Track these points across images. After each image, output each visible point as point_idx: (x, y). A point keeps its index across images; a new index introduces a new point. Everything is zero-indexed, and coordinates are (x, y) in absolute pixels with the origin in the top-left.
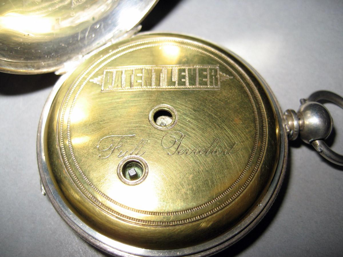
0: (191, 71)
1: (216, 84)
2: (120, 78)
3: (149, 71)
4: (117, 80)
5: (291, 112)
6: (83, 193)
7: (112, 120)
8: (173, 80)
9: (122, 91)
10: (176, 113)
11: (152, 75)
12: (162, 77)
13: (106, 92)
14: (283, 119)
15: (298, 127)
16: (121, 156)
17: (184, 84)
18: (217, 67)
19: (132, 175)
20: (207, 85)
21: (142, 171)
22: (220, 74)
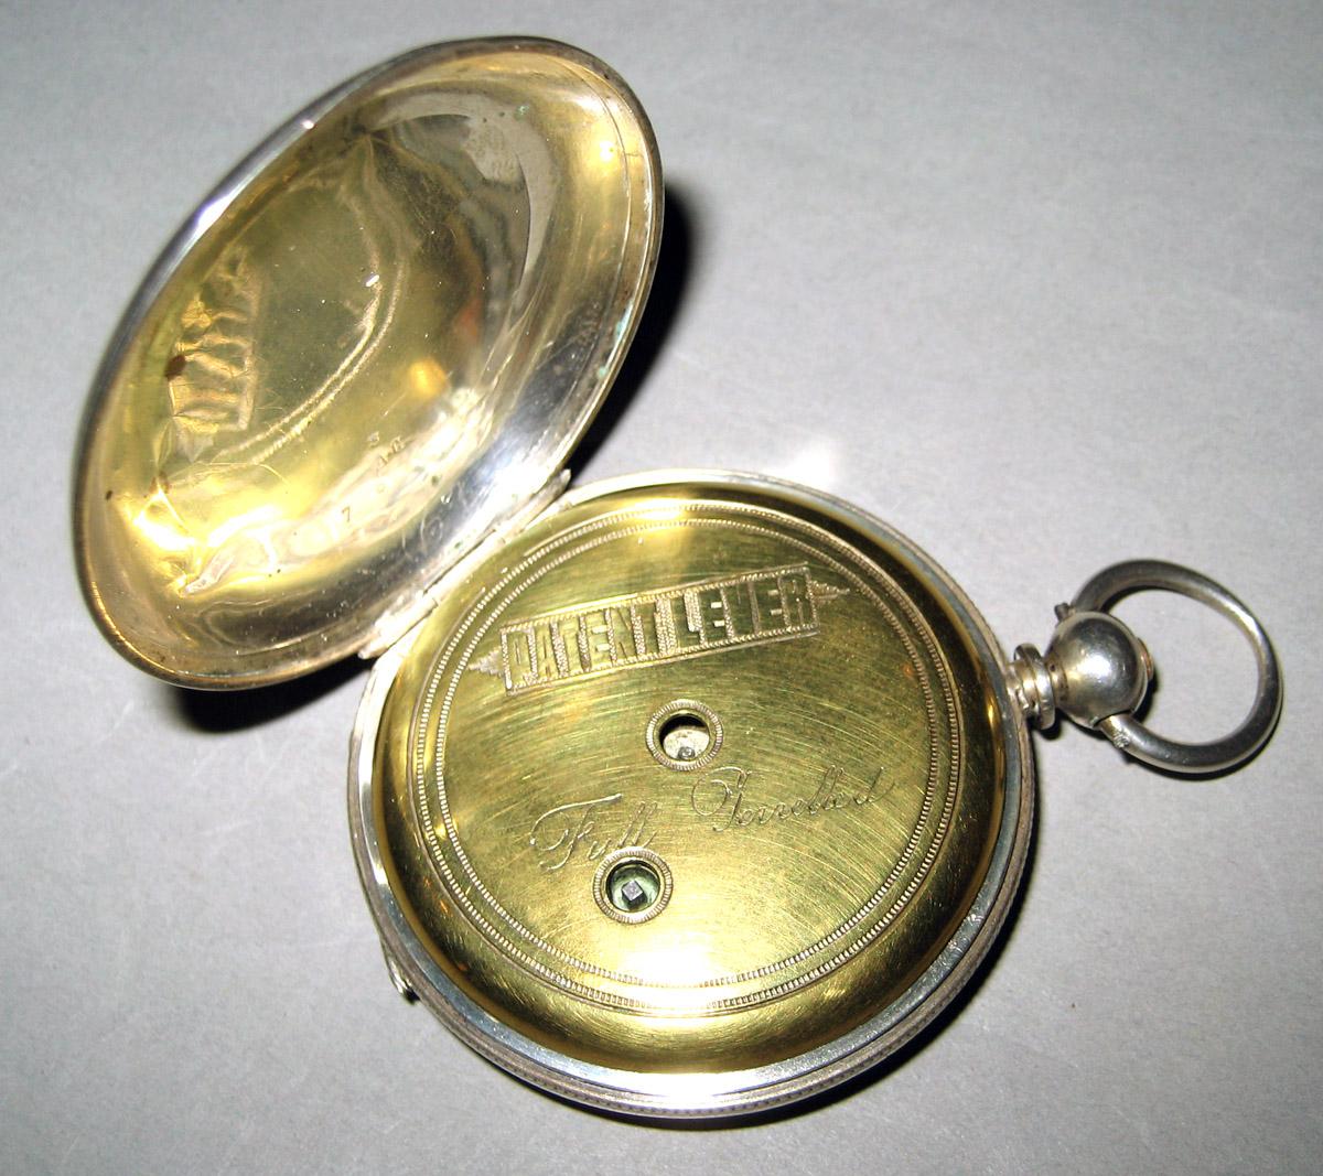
0: (734, 595)
1: (808, 618)
2: (549, 648)
3: (625, 614)
4: (542, 655)
5: (1027, 653)
6: (519, 965)
7: (553, 765)
8: (692, 628)
9: (562, 682)
10: (715, 719)
11: (632, 625)
12: (662, 625)
13: (520, 691)
14: (1010, 674)
15: (1050, 691)
16: (597, 854)
17: (723, 632)
18: (805, 569)
19: (635, 897)
20: (783, 625)
21: (657, 883)
22: (813, 588)
